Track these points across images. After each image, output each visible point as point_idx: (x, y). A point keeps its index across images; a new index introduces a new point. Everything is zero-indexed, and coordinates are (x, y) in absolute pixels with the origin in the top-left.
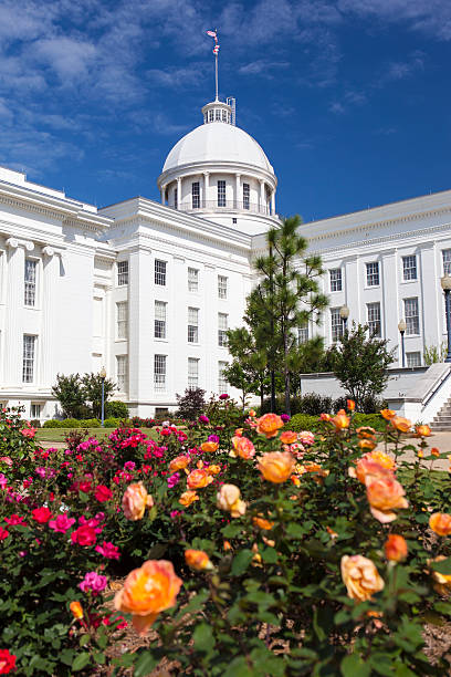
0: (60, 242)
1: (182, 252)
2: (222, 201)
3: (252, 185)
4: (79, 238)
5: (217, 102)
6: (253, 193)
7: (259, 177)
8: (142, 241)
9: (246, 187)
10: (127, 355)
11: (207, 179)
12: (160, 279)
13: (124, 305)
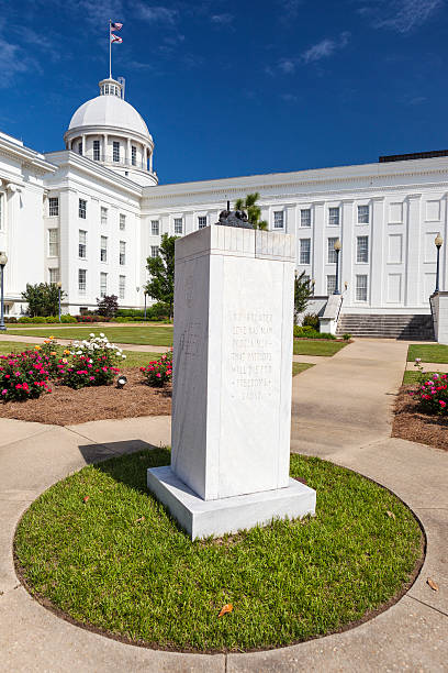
0: (20, 181)
1: (97, 195)
2: (116, 158)
3: (138, 148)
4: (32, 179)
5: (111, 79)
6: (138, 154)
7: (144, 143)
8: (71, 184)
9: (134, 149)
10: (58, 269)
11: (106, 139)
12: (82, 214)
13: (54, 231)
